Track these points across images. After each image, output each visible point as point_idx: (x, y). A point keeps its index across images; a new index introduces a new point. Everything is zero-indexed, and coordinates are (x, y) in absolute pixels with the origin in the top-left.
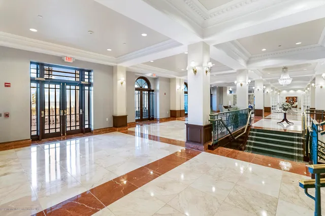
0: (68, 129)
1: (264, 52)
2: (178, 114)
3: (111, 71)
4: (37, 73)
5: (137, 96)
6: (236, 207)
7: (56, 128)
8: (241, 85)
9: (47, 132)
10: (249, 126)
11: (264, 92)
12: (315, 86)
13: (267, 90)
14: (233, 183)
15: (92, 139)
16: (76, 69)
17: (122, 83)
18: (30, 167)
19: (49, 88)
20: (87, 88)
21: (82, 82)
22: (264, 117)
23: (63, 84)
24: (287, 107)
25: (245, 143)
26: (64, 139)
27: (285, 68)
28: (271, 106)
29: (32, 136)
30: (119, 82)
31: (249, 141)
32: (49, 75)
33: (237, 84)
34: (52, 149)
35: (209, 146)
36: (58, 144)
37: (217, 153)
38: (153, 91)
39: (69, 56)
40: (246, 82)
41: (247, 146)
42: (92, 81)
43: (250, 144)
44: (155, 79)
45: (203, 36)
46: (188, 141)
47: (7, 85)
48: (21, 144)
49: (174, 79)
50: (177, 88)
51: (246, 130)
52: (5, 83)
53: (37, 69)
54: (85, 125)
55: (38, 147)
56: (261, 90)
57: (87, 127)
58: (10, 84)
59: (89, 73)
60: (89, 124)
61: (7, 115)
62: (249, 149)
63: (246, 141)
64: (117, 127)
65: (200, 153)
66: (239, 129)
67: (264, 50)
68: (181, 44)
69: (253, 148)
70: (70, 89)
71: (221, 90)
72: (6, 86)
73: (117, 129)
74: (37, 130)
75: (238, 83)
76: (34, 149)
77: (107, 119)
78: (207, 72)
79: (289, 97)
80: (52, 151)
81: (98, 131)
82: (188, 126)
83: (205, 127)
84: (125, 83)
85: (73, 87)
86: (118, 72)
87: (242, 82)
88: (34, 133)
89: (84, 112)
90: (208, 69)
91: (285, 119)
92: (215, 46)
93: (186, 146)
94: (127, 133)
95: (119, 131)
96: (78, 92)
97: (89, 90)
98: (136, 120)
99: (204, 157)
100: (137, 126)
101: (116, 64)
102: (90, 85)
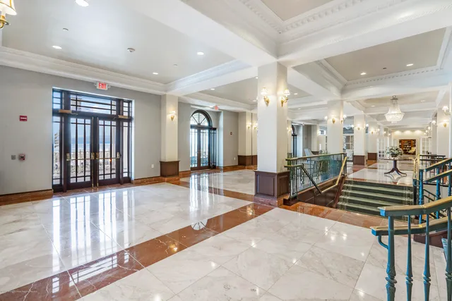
0: (101, 178)
1: (364, 76)
2: (248, 161)
3: (158, 101)
4: (61, 104)
5: (193, 135)
6: (309, 271)
7: (85, 176)
8: (334, 122)
9: (73, 181)
10: (343, 177)
11: (367, 132)
12: (436, 124)
13: (372, 130)
14: (310, 244)
15: (133, 192)
16: (111, 99)
17: (172, 119)
18: (52, 222)
19: (77, 124)
20: (126, 124)
21: (120, 117)
22: (366, 166)
23: (95, 118)
24: (396, 152)
25: (336, 199)
26: (96, 191)
27: (395, 99)
28: (378, 152)
29: (53, 186)
30: (169, 117)
31: (342, 197)
32: (77, 106)
33: (328, 121)
34: (79, 203)
35: (285, 200)
36: (88, 198)
37: (295, 209)
38: (215, 129)
39: (103, 81)
40: (339, 118)
41: (340, 203)
42: (133, 115)
43: (344, 200)
44: (218, 114)
45: (277, 55)
46: (257, 193)
47: (23, 118)
48: (40, 196)
49: (244, 113)
50: (247, 126)
51: (338, 181)
52: (21, 116)
53: (61, 98)
54: (123, 173)
55: (61, 200)
56: (363, 129)
57: (125, 175)
58: (26, 117)
59: (129, 105)
60: (128, 172)
61: (22, 158)
62: (342, 207)
63: (338, 196)
64: (165, 176)
65: (272, 208)
66: (329, 180)
67: (363, 74)
68: (250, 66)
69: (347, 207)
70: (104, 125)
71: (309, 129)
72: (21, 120)
73: (166, 179)
74: (61, 179)
75: (328, 118)
76: (56, 202)
77: (153, 166)
78: (282, 102)
79: (404, 140)
80: (80, 206)
81: (140, 181)
82: (257, 174)
83: (279, 175)
84: (176, 118)
85: (108, 123)
86: (167, 103)
87: (335, 118)
88: (57, 182)
89: (121, 155)
90: (284, 99)
91: (395, 169)
92: (294, 68)
93: (255, 200)
94: (179, 184)
95: (168, 182)
96: (114, 129)
97: (129, 127)
98: (192, 168)
99: (278, 214)
100: (193, 176)
101: (164, 93)
102: (129, 120)
